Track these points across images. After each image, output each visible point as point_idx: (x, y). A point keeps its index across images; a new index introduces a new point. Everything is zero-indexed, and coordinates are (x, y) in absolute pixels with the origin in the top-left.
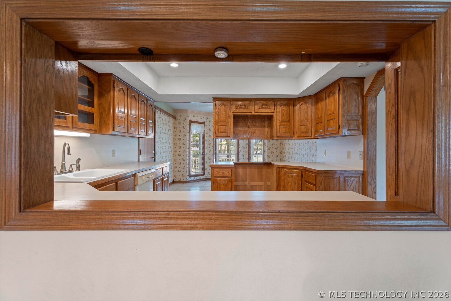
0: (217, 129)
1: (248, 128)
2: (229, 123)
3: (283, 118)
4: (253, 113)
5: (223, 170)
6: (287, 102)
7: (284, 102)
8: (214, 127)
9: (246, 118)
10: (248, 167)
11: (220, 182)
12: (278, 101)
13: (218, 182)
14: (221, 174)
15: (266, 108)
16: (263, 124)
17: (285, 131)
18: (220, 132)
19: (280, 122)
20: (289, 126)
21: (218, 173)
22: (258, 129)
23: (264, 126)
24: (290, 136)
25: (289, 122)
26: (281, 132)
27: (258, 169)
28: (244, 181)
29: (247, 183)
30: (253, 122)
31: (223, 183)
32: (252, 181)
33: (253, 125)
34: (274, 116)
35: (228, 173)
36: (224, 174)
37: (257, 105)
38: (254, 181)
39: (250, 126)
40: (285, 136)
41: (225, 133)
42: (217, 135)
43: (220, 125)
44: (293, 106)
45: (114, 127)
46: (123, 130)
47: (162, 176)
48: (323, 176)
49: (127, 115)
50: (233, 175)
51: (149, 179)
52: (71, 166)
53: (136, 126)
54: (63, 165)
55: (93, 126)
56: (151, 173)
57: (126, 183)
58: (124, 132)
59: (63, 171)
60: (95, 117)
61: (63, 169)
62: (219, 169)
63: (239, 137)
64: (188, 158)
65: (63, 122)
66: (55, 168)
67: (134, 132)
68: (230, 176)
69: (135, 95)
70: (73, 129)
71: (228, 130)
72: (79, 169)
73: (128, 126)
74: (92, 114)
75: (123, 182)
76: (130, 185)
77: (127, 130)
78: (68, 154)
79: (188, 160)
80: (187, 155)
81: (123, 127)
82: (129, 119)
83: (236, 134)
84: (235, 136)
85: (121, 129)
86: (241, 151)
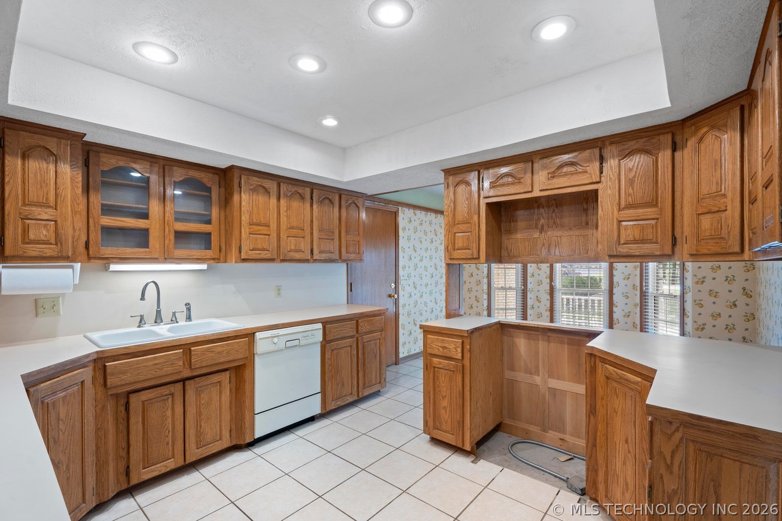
0: (450, 242)
1: (541, 232)
2: (475, 225)
3: (630, 195)
4: (536, 193)
5: (443, 340)
6: (645, 139)
7: (634, 142)
8: (447, 236)
9: (536, 205)
10: (540, 336)
11: (439, 368)
12: (612, 143)
13: (435, 367)
14: (441, 349)
15: (572, 174)
16: (584, 219)
17: (637, 237)
18: (456, 247)
19: (619, 210)
20: (657, 219)
21: (434, 346)
22: (572, 233)
23: (587, 224)
24: (658, 253)
25: (656, 205)
26: (622, 242)
27: (569, 344)
28: (531, 374)
29: (538, 380)
30: (554, 215)
31: (446, 371)
32: (551, 376)
33: (554, 223)
34: (600, 193)
35: (455, 348)
36: (445, 350)
37: (546, 167)
38: (558, 379)
39: (546, 228)
40: (637, 254)
41: (469, 249)
42: (451, 255)
43: (458, 231)
44: (674, 150)
45: (240, 252)
46: (264, 255)
47: (357, 335)
48: (678, 436)
49: (275, 229)
50: (467, 355)
51: (296, 342)
52: (174, 314)
53: (305, 245)
54: (158, 312)
55: (209, 253)
56: (304, 332)
57: (220, 349)
58: (269, 258)
59: (159, 321)
60: (214, 238)
61: (158, 319)
62: (436, 337)
63: (517, 257)
64: (485, 297)
65: (143, 252)
66: (142, 317)
67: (298, 256)
68: (459, 356)
69: (300, 191)
70: (167, 261)
71: (475, 243)
72: (189, 318)
73: (279, 247)
74: (210, 234)
75: (209, 348)
76: (232, 353)
77: (278, 254)
78: (143, 298)
79: (486, 301)
80: (485, 291)
81: (264, 250)
82: (283, 236)
83: (511, 250)
84: (509, 256)
85: (260, 254)
86: (619, 286)
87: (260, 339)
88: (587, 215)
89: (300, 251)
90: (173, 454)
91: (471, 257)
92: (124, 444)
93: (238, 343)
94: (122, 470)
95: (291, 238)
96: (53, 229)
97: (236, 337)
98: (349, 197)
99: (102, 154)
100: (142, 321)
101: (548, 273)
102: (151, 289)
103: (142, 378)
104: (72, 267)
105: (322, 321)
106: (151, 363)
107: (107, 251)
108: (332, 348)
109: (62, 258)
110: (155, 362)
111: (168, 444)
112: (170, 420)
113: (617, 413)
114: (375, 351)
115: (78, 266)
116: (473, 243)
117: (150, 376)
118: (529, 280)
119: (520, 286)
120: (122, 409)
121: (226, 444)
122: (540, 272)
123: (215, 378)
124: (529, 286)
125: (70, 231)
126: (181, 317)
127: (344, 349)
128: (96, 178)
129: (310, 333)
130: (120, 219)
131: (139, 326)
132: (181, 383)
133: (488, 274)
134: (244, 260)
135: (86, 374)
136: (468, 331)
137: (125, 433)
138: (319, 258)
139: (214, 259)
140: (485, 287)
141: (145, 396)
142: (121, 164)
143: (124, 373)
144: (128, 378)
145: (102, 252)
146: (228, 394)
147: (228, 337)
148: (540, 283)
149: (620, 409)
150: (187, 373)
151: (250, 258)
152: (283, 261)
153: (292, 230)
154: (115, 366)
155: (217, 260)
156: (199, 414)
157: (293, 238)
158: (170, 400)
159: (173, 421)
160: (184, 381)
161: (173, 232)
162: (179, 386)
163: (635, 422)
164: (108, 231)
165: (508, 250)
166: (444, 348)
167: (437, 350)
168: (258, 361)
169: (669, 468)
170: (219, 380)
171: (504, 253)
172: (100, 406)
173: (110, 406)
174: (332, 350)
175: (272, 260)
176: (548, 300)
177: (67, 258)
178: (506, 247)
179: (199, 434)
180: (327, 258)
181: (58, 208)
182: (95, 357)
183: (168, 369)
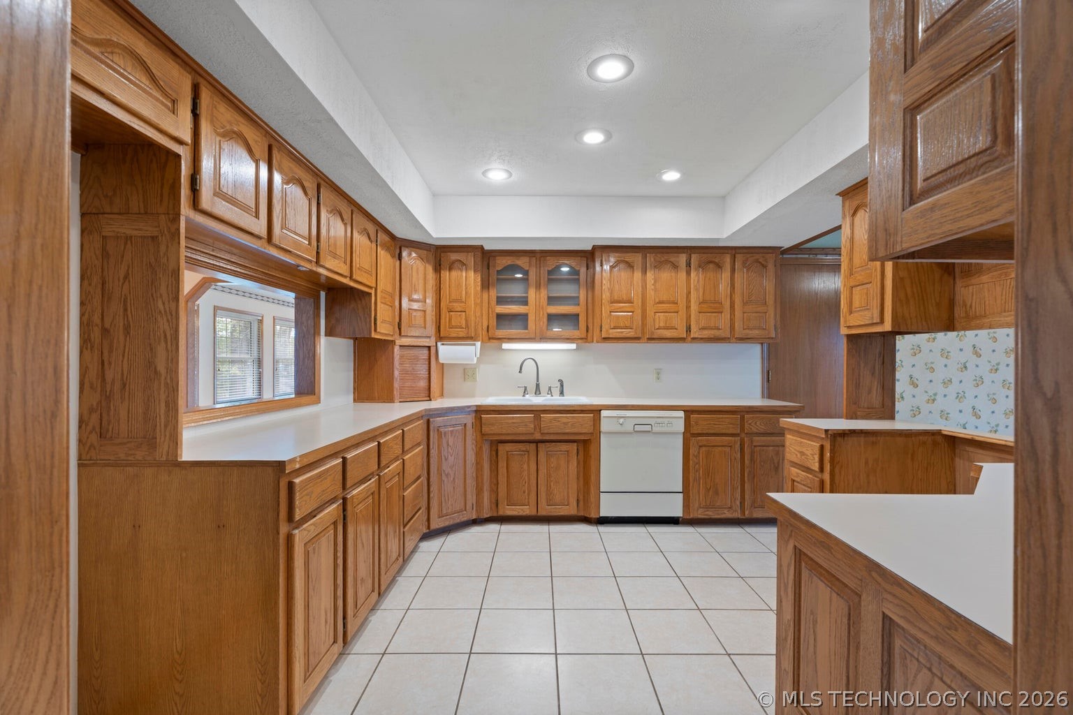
0: (845, 301)
2: (876, 270)
5: (801, 442)
11: (797, 482)
13: (794, 481)
14: (799, 455)
21: (793, 450)
35: (812, 455)
36: (803, 457)
41: (868, 309)
43: (853, 283)
45: (601, 331)
46: (630, 333)
47: (743, 435)
49: (640, 304)
50: (827, 467)
51: (648, 428)
52: (550, 388)
53: (679, 321)
54: (538, 385)
55: (576, 333)
56: (658, 417)
57: (565, 420)
58: (631, 336)
59: (538, 393)
60: (582, 319)
61: (538, 391)
62: (794, 438)
63: (981, 317)
65: (524, 333)
66: (526, 388)
67: (668, 334)
68: (816, 467)
69: (672, 259)
71: (875, 298)
72: (562, 393)
73: (644, 324)
74: (578, 315)
75: (555, 418)
76: (581, 425)
77: (643, 333)
78: (520, 372)
81: (626, 328)
82: (650, 312)
83: (971, 307)
84: (967, 316)
85: (622, 332)
87: (604, 417)
89: (672, 328)
90: (529, 503)
91: (870, 322)
92: (495, 482)
93: (583, 417)
94: (494, 501)
95: (660, 314)
96: (464, 317)
97: (582, 412)
98: (749, 255)
99: (497, 257)
100: (525, 392)
102: (529, 364)
103: (504, 432)
104: (474, 345)
105: (685, 409)
106: (511, 421)
107: (501, 333)
108: (700, 444)
109: (468, 338)
110: (514, 421)
111: (524, 492)
112: (526, 473)
114: (776, 461)
115: (479, 344)
116: (873, 299)
117: (509, 432)
120: (494, 453)
121: (571, 510)
123: (564, 447)
125: (473, 318)
126: (556, 391)
127: (720, 448)
128: (494, 277)
129: (666, 421)
130: (510, 307)
131: (524, 396)
132: (535, 444)
134: (606, 339)
135: (469, 419)
136: (826, 431)
137: (496, 472)
138: (699, 337)
139: (582, 339)
141: (508, 447)
142: (509, 263)
143: (493, 425)
144: (495, 429)
145: (497, 334)
146: (576, 465)
147: (574, 411)
150: (538, 436)
151: (611, 336)
152: (651, 339)
153: (660, 305)
154: (487, 418)
155: (585, 339)
156: (549, 475)
157: (663, 314)
158: (526, 456)
159: (529, 475)
160: (537, 442)
161: (546, 315)
162: (533, 445)
164: (500, 317)
165: (966, 306)
166: (802, 453)
167: (795, 456)
168: (604, 440)
170: (566, 449)
171: (959, 312)
172: (479, 446)
173: (486, 448)
174: (700, 446)
175: (636, 339)
177: (471, 338)
178: (964, 301)
179: (549, 492)
180: (712, 336)
181: (467, 302)
182: (475, 409)
183: (522, 429)
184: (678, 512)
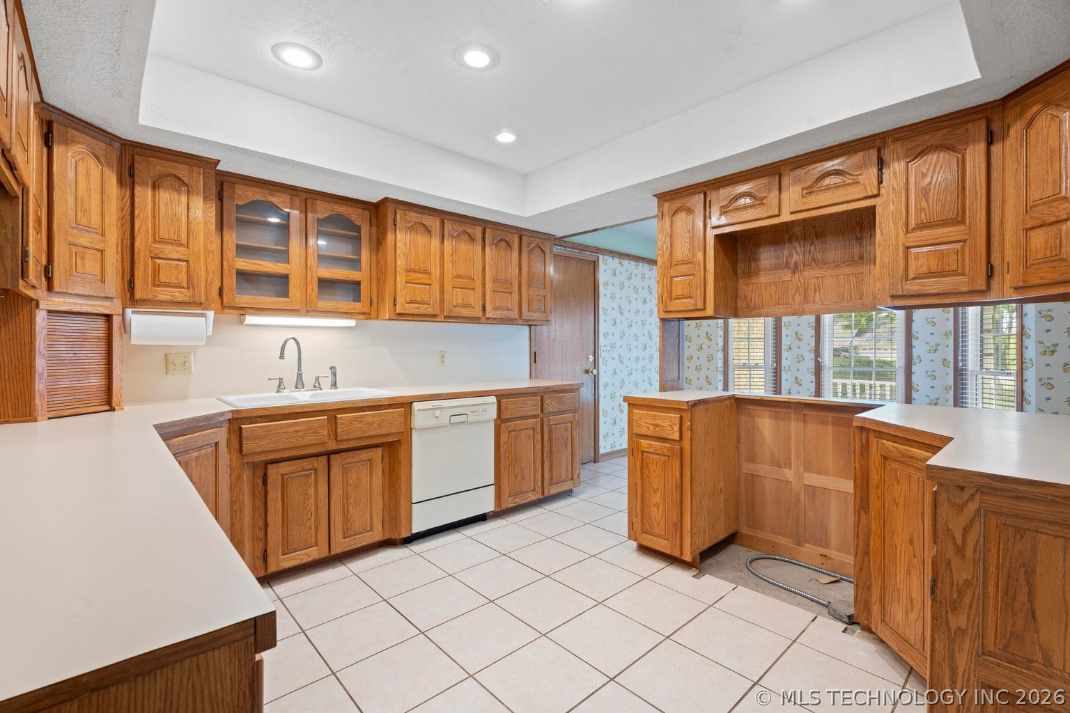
0: (665, 290)
1: (794, 273)
2: (699, 265)
3: (923, 210)
4: (786, 217)
5: (655, 415)
6: (945, 131)
7: (929, 136)
8: (661, 282)
9: (786, 237)
10: (792, 415)
11: (648, 452)
12: (896, 140)
13: (643, 452)
14: (651, 428)
15: (836, 187)
16: (856, 251)
17: (934, 268)
18: (674, 296)
19: (907, 232)
20: (964, 241)
21: (643, 424)
22: (838, 271)
23: (861, 258)
24: (965, 289)
25: (962, 222)
26: (911, 275)
27: (833, 425)
28: (779, 466)
29: (789, 474)
30: (812, 248)
31: (658, 457)
32: (808, 468)
33: (813, 259)
34: (879, 211)
36: (657, 429)
37: (800, 181)
38: (819, 473)
39: (801, 266)
40: (934, 291)
41: (691, 297)
42: (666, 307)
43: (674, 275)
44: (990, 142)
45: (395, 305)
46: (424, 309)
47: (542, 416)
48: (973, 506)
49: (438, 277)
50: (687, 435)
51: (463, 418)
52: (317, 379)
53: (474, 299)
54: (300, 376)
55: (358, 306)
56: (474, 405)
57: (369, 419)
58: (428, 313)
59: (300, 386)
60: (364, 288)
61: (299, 384)
62: (645, 412)
63: (758, 308)
64: (721, 377)
65: (282, 302)
66: (281, 380)
67: (466, 312)
68: (676, 436)
69: (469, 231)
70: (309, 314)
71: (699, 289)
72: (334, 385)
73: (442, 301)
74: (358, 283)
75: (357, 417)
76: (386, 424)
77: (442, 310)
78: (282, 357)
79: (722, 382)
80: (719, 369)
81: (423, 303)
82: (448, 286)
83: (751, 299)
84: (748, 306)
85: (419, 308)
86: (921, 361)
87: (419, 410)
88: (861, 246)
89: (469, 306)
90: (316, 541)
91: (694, 308)
92: (261, 524)
93: (392, 413)
94: (259, 553)
95: (457, 290)
96: (184, 270)
97: (390, 406)
98: (533, 239)
99: (236, 186)
100: (281, 386)
101: (813, 344)
102: (291, 346)
103: (281, 446)
104: (203, 315)
105: (497, 394)
106: (291, 429)
107: (244, 299)
108: (510, 429)
109: (193, 304)
110: (297, 428)
111: (310, 528)
112: (312, 500)
113: (897, 504)
114: (566, 438)
115: (211, 314)
116: (697, 289)
117: (290, 445)
118: (785, 354)
119: (770, 363)
120: (260, 481)
121: (377, 536)
122: (800, 344)
123: (365, 455)
124: (784, 363)
125: (203, 274)
126: (325, 382)
127: (525, 431)
128: (230, 213)
129: (480, 408)
130: (253, 261)
131: (278, 392)
132: (326, 457)
133: (724, 346)
134: (401, 316)
135: (221, 435)
136: (688, 402)
137: (262, 510)
138: (493, 317)
139: (364, 314)
140: (720, 364)
141: (285, 468)
142: (258, 197)
143: (261, 438)
144: (265, 444)
145: (237, 300)
146: (381, 476)
147: (381, 406)
148: (800, 359)
149: (902, 498)
150: (332, 446)
151: (407, 312)
152: (449, 318)
153: (458, 280)
154: (252, 430)
155: (367, 315)
156: (346, 496)
157: (459, 290)
158: (313, 476)
159: (316, 501)
160: (328, 454)
161: (316, 280)
162: (323, 460)
163: (923, 514)
164: (243, 275)
165: (747, 300)
166: (656, 426)
167: (646, 428)
168: (417, 441)
169: (960, 551)
170: (368, 458)
171: (741, 304)
172: (235, 475)
173: (246, 475)
174: (509, 432)
175: (431, 317)
176: (812, 382)
177: (199, 304)
178: (745, 296)
179: (346, 520)
180: (504, 317)
181: (190, 246)
182: (230, 416)
183: (310, 439)
184: (489, 507)
